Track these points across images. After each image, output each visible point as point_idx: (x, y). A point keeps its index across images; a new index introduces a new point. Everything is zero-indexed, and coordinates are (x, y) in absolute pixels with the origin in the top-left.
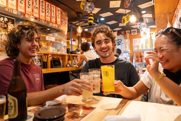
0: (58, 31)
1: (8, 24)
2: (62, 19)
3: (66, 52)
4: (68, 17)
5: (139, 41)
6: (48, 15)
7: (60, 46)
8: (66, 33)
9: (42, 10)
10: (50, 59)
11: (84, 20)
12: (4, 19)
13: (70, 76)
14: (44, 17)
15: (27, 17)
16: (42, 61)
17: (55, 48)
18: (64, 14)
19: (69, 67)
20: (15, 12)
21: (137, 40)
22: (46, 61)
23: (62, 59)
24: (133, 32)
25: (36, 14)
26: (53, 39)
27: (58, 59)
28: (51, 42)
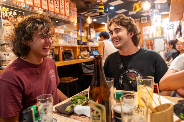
0: (67, 23)
1: (18, 18)
2: (71, 10)
3: (77, 44)
4: (76, 7)
5: (149, 29)
6: (56, 7)
7: (69, 38)
8: (75, 24)
9: (51, 1)
10: (62, 51)
11: (93, 11)
12: (13, 13)
13: (83, 68)
14: (53, 9)
15: (36, 10)
16: (53, 54)
17: (65, 40)
18: (72, 5)
19: (80, 59)
20: (23, 6)
21: (147, 28)
22: (58, 54)
23: (73, 52)
24: (143, 20)
25: (45, 6)
26: (62, 31)
27: (68, 51)
28: (60, 34)
